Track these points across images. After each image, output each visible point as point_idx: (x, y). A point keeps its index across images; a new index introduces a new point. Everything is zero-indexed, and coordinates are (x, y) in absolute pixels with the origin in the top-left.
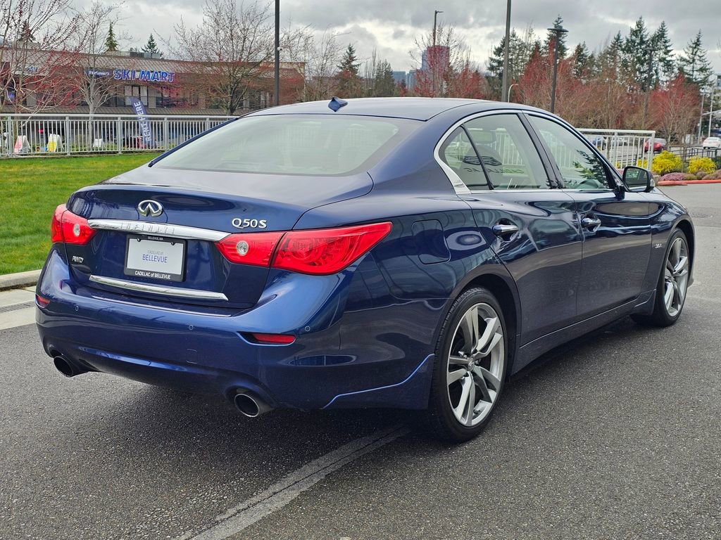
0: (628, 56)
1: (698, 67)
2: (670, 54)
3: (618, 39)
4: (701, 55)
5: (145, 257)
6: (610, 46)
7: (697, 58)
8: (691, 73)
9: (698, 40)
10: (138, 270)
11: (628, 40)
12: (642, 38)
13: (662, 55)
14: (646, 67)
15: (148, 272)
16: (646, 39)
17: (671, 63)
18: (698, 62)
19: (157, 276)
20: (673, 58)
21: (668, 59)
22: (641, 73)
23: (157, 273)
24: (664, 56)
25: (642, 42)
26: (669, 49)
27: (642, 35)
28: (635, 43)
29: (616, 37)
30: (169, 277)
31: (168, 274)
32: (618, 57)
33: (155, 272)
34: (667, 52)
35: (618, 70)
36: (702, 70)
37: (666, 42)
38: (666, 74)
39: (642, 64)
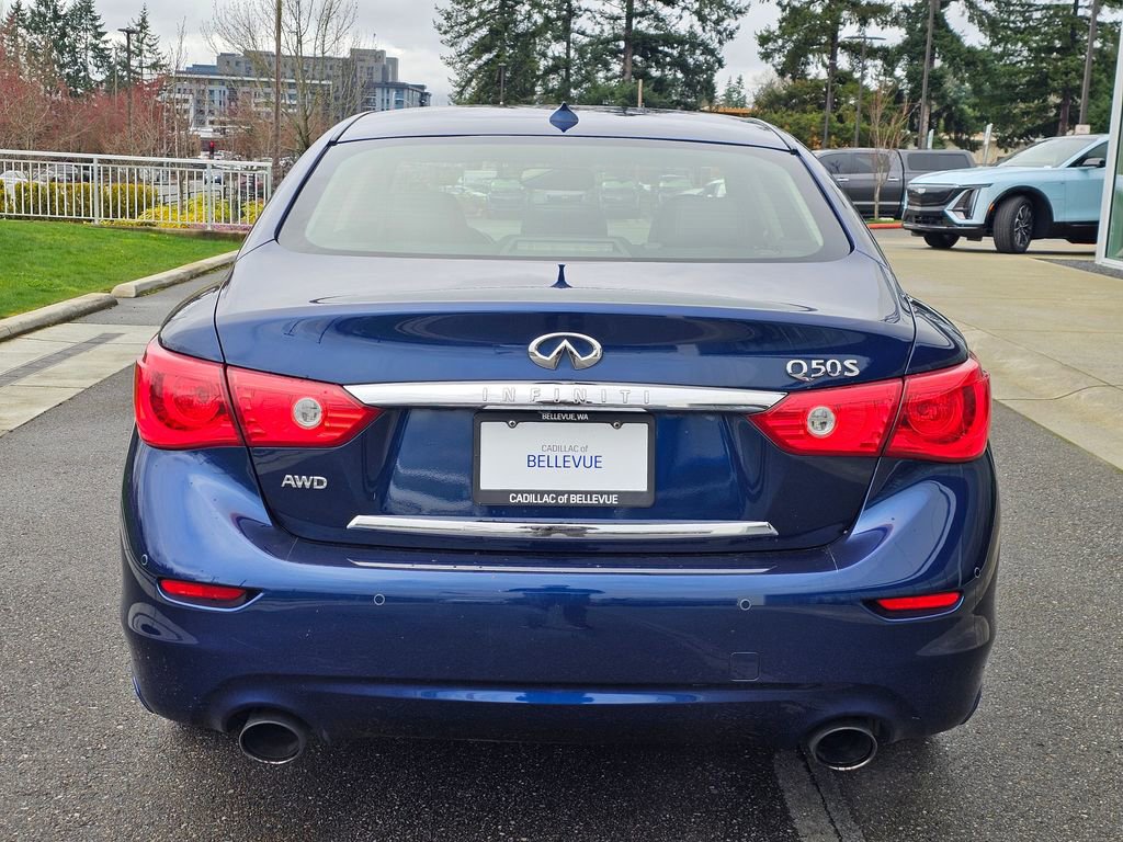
0: (36, 38)
1: (149, 62)
2: (104, 38)
3: (18, 9)
4: (151, 43)
5: (533, 461)
6: (4, 20)
7: (145, 47)
8: (138, 70)
9: (144, 19)
10: (517, 492)
11: (33, 12)
12: (55, 11)
13: (91, 40)
14: (67, 58)
15: (549, 492)
16: (63, 13)
17: (106, 52)
18: (148, 55)
19: (575, 500)
20: (109, 46)
21: (102, 46)
22: (62, 67)
23: (576, 493)
24: (94, 41)
25: (57, 17)
26: (99, 30)
27: (56, 6)
28: (45, 18)
29: (14, 5)
30: (613, 500)
31: (609, 493)
32: (20, 40)
33: (570, 493)
34: (99, 35)
35: (23, 59)
36: (154, 66)
37: (95, 19)
38: (101, 70)
39: (61, 53)
